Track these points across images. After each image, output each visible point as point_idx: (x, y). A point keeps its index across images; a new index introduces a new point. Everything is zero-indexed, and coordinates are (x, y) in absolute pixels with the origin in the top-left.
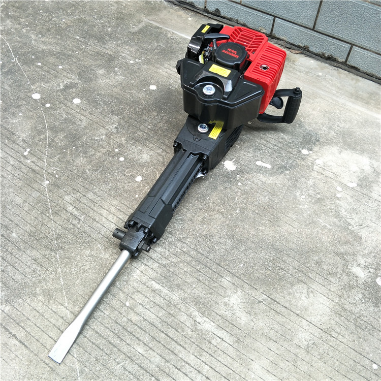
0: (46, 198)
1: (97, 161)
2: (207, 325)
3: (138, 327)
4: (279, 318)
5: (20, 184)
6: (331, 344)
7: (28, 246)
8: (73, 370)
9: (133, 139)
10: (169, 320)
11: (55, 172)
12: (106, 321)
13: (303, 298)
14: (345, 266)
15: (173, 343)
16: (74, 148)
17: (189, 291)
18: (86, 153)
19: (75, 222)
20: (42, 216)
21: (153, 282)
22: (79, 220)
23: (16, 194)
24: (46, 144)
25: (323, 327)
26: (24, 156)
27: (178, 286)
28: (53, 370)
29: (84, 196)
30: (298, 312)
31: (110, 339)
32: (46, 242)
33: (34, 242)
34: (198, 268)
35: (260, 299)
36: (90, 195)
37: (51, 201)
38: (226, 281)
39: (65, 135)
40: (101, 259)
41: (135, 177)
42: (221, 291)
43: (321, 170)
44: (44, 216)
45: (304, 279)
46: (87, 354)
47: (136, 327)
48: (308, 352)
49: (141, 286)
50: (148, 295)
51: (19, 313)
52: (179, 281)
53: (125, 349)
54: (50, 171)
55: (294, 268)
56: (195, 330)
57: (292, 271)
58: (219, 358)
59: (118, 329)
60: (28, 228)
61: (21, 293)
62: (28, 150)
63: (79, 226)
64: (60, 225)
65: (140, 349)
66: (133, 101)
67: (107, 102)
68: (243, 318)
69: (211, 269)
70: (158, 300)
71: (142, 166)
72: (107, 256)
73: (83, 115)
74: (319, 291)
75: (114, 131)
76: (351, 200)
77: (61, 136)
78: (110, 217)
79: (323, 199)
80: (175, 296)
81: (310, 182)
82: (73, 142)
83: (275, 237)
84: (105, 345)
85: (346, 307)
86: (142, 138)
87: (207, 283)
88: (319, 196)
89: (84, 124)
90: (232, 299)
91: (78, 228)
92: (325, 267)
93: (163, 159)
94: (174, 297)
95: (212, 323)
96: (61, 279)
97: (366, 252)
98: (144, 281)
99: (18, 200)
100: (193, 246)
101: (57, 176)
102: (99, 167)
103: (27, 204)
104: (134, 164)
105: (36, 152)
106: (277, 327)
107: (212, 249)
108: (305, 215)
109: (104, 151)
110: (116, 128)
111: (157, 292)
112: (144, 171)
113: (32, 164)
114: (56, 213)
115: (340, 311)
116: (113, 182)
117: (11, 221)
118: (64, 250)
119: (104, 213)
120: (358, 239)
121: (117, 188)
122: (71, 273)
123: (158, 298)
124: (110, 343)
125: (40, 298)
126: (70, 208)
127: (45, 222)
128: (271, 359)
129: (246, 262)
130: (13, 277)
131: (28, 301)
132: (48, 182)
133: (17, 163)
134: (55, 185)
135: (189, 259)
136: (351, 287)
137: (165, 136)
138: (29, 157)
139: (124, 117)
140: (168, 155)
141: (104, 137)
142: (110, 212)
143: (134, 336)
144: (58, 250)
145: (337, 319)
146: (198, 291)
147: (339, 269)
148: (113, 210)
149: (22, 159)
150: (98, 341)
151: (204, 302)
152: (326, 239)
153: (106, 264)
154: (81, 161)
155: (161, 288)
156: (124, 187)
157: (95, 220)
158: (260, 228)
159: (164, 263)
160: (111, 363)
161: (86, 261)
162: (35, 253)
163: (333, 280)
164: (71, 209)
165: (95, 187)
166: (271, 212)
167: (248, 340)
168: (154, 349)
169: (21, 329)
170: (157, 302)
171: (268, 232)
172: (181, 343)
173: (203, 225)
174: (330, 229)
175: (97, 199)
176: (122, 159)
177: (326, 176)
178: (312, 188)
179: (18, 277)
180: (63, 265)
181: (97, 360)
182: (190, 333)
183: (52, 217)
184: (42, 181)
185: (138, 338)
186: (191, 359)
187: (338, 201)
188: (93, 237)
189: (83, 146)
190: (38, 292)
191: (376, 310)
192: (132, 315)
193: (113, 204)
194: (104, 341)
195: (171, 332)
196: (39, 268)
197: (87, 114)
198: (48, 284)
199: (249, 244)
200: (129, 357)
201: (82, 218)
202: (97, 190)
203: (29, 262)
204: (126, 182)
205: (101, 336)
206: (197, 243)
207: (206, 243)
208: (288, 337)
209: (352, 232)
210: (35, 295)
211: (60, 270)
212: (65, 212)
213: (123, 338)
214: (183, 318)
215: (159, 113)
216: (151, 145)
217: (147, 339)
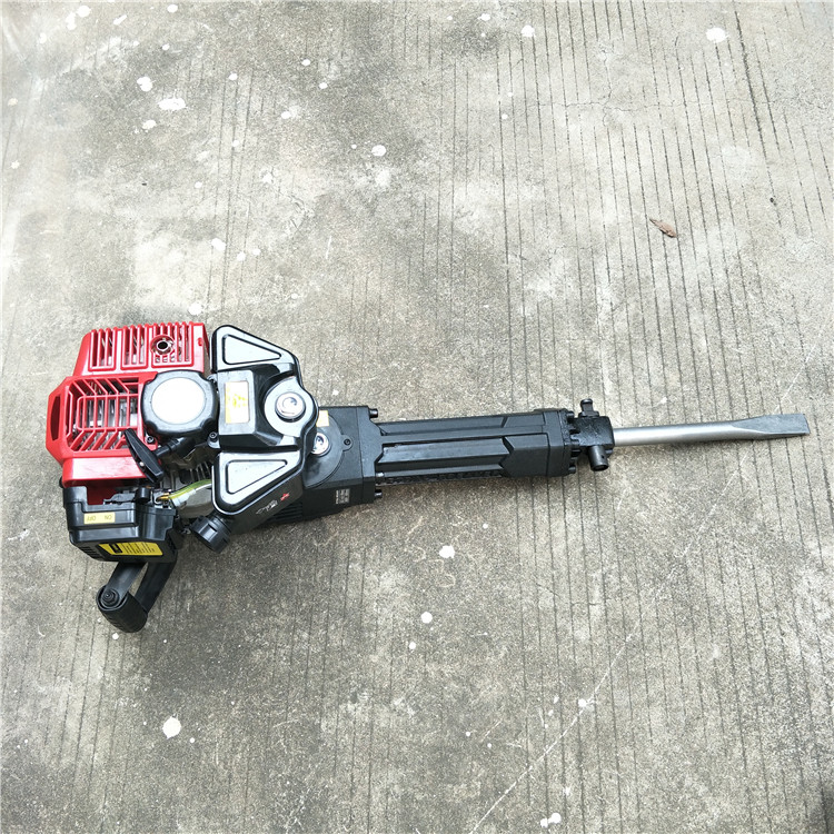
0: (613, 672)
1: (466, 658)
2: (606, 294)
3: (679, 366)
4: (526, 226)
5: (628, 750)
6: (514, 165)
7: (712, 610)
8: (793, 396)
9: (360, 640)
10: (639, 338)
11: (551, 713)
12: (709, 407)
13: (475, 216)
14: (385, 195)
15: (661, 315)
16: (468, 734)
17: (580, 343)
18: (463, 699)
19: (613, 579)
20: (649, 642)
21: (607, 393)
22: (604, 576)
23: (649, 735)
24: (502, 803)
25: (499, 180)
26: (564, 814)
27: (585, 360)
28: (815, 417)
29: (555, 610)
30: (501, 213)
31: (723, 385)
32: (682, 590)
33: (698, 609)
34: (537, 354)
35: (518, 260)
36: (546, 602)
37: (611, 655)
38: (529, 310)
39: (450, 786)
40: (635, 486)
41: (450, 562)
42: (546, 307)
43: (217, 297)
44: (646, 640)
45: (446, 229)
46: (764, 397)
47: (682, 368)
48: (544, 181)
49: (625, 403)
50: (630, 385)
51: (802, 524)
52: (578, 364)
53: (718, 359)
54: (557, 724)
55: (438, 247)
56: (624, 303)
57: (444, 247)
58: (634, 258)
59: (704, 386)
60: (687, 644)
61: (778, 548)
62: (544, 823)
63: (615, 566)
64: (639, 597)
65: (702, 343)
68: (561, 264)
69: (525, 337)
70: (625, 369)
71: (413, 570)
72: (624, 482)
73: (368, 805)
74: (450, 205)
75: (365, 696)
76: (254, 235)
77: (457, 792)
78: (559, 533)
79: (280, 268)
80: (602, 353)
81: (255, 300)
82: (455, 751)
83: (403, 292)
84: (736, 385)
85: (450, 169)
86: (346, 626)
87: (550, 329)
88: (277, 277)
89: (391, 776)
90: (545, 290)
91: (619, 564)
92: (408, 215)
93: (371, 545)
94: (604, 353)
95: (598, 290)
96: (711, 513)
97: (341, 182)
98: (616, 405)
99: (656, 716)
100: (509, 382)
101: (556, 699)
102: (477, 644)
103: (651, 692)
104: (423, 587)
105: (536, 801)
106: (541, 225)
107: (492, 356)
108: (332, 277)
109: (432, 668)
110: (354, 700)
111: (616, 378)
112: (424, 557)
113: (568, 777)
114: (625, 624)
115: (461, 172)
116: (490, 588)
118: (670, 552)
119: (559, 549)
120: (324, 200)
121: (496, 571)
122: (692, 509)
123: (623, 371)
124: (727, 381)
125: (759, 516)
126: (596, 611)
127: (652, 627)
128: (586, 210)
129: (478, 304)
131: (777, 528)
132: (582, 703)
133: (590, 812)
134: (577, 681)
135: (532, 374)
136: (415, 176)
137: (307, 587)
138: (559, 804)
139: (313, 710)
140: (354, 545)
141: (397, 702)
142: (550, 543)
143: (694, 362)
144: (677, 560)
145: (476, 171)
146: (569, 331)
147: (397, 199)
148: (543, 540)
149: (574, 810)
150: (738, 395)
151: (579, 316)
152: (357, 234)
153: (637, 473)
154: (490, 690)
155: (606, 378)
156: (486, 561)
157: (584, 553)
158: (403, 318)
159: (567, 400)
160: (747, 361)
161: (656, 504)
162: (713, 590)
163: (421, 199)
164: (597, 607)
165: (525, 608)
166: (362, 322)
167: (584, 243)
168: (687, 330)
169: (815, 499)
170: (629, 368)
171: (401, 307)
172: (654, 306)
173: (459, 394)
174: (334, 236)
175: (544, 584)
176: (427, 618)
177: (225, 284)
178: (267, 293)
179: (764, 576)
180: (691, 530)
181: (759, 380)
182: (632, 306)
183: (637, 624)
184: (587, 716)
185: (693, 356)
186: (661, 284)
187: (270, 249)
188: (613, 529)
189: (452, 722)
190: (756, 526)
191: (427, 141)
192: (672, 384)
193: (532, 548)
194: (733, 389)
195: (651, 326)
196: (726, 559)
197: (358, 796)
198: (734, 524)
199: (443, 316)
200: (722, 348)
201: (597, 575)
202: (528, 600)
203: (731, 584)
204: (471, 567)
205: (730, 398)
206: (498, 380)
207: (487, 370)
208: (543, 208)
209: (317, 210)
210: (763, 527)
211: (702, 528)
212: (610, 614)
213: (708, 371)
214: (621, 326)
216: (352, 594)
217: (684, 346)
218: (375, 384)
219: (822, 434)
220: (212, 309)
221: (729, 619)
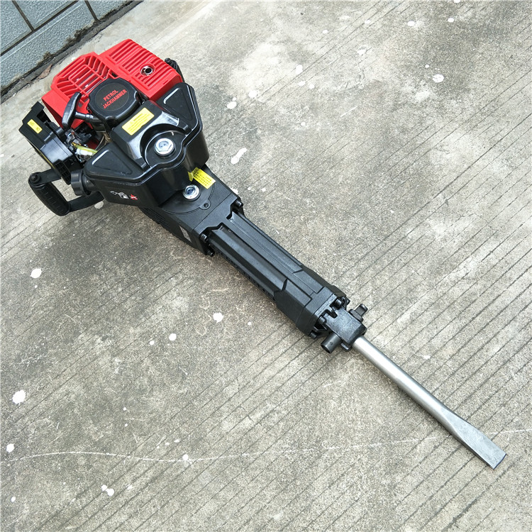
0: (217, 461)
1: (165, 375)
2: (471, 265)
3: (462, 347)
4: (472, 186)
5: (177, 505)
6: (509, 144)
7: (304, 494)
8: (515, 437)
9: (136, 316)
10: (459, 308)
11: (167, 444)
12: (449, 388)
13: (448, 156)
14: (412, 105)
15: (490, 308)
16: (125, 409)
17: (420, 279)
18: (142, 391)
19: (276, 418)
20: (252, 469)
21: (399, 321)
22: (273, 411)
23: (195, 511)
24: (100, 456)
25: (488, 146)
26: (116, 495)
27: (410, 290)
28: (513, 465)
29: (229, 400)
30: (466, 166)
31: (476, 385)
32: (303, 465)
33: (298, 484)
34: (386, 262)
35: (443, 201)
36: (230, 391)
37: (226, 452)
38: (411, 233)
39: (91, 422)
40: (349, 385)
41: (214, 323)
42: (426, 242)
43: (268, 96)
44: (252, 466)
45: (423, 150)
46: (494, 418)
47: (462, 350)
48: (516, 168)
49: (402, 336)
50: (418, 329)
51: (419, 512)
52: (403, 289)
53: (492, 367)
54: (163, 452)
55: (406, 157)
56: (476, 280)
57: (410, 160)
58: (516, 260)
59: (462, 373)
60: (269, 494)
61: (386, 509)
62: (104, 488)
63: (285, 412)
64: (276, 441)
65: (495, 348)
66: (55, 307)
67: (41, 347)
68: (466, 225)
69: (392, 247)
70: (427, 317)
71: (194, 309)
72: (346, 377)
73: (56, 389)
74: (441, 139)
75: (109, 342)
76: (321, 77)
77: (90, 428)
78: (279, 365)
79: (313, 104)
80: (425, 297)
81: (283, 111)
82: (112, 410)
83: (358, 166)
84: (484, 393)
85: (466, 118)
86: (139, 303)
87: (412, 256)
88: (307, 107)
89: (77, 389)
90: (438, 232)
91: (288, 414)
92: (411, 126)
93: (191, 278)
94: (426, 297)
95: (468, 260)
96: (372, 446)
97: (397, 81)
98: (395, 332)
99: (209, 508)
100: (352, 263)
101: (177, 441)
102: (177, 374)
103: (222, 493)
104: (188, 321)
105: (113, 474)
106: (482, 192)
107: (361, 241)
108: (332, 128)
109: (147, 362)
110: (104, 339)
111: (414, 318)
112: (205, 309)
113: (138, 482)
114: (252, 446)
115: (471, 125)
116: (215, 356)
117: (248, 521)
118: (322, 439)
119: (269, 373)
120: (377, 84)
121: (227, 350)
122: (364, 431)
123: (424, 318)
124: (481, 385)
125: (398, 478)
126: (247, 423)
127: (264, 464)
128: (521, 206)
129: (389, 206)
130: (355, 520)
131: (400, 497)
132: (186, 457)
133: (127, 510)
134: (196, 445)
135: (370, 271)
136: (441, 107)
137: (146, 269)
138: (120, 487)
139: (85, 325)
140: (185, 271)
141: (117, 360)
142: (268, 366)
143: (475, 354)
144: (321, 447)
145: (480, 131)
146: (422, 267)
147: (416, 113)
148: (267, 360)
149: (122, 499)
150: (478, 400)
151: (439, 263)
152: (372, 115)
153: (359, 380)
154: (156, 401)
155: (409, 312)
156: (229, 340)
157: (278, 389)
158: (340, 180)
159: (371, 303)
160: (510, 387)
161: (348, 407)
162: (319, 485)
163: (429, 122)
164: (250, 422)
165: (217, 382)
166: (319, 164)
167: (496, 224)
168: (496, 331)
169: (447, 509)
170: (430, 320)
171: (348, 173)
172: (492, 298)
173: (320, 245)
174: (359, 108)
175: (240, 381)
176: (173, 337)
177: (279, 92)
178: (293, 112)
179: (357, 512)
180: (349, 441)
181: (504, 405)
182: (479, 287)
183: (258, 453)
184: (180, 466)
185: (479, 350)
186: (514, 290)
187: (320, 90)
188: (308, 394)
189: (126, 395)
190: (389, 482)
191: (473, 92)
192: (445, 353)
193: (257, 358)
194: (479, 393)
195: (475, 308)
196: (347, 478)
197: (56, 381)
198: (377, 466)
199: (362, 197)
200: (505, 363)
201: (270, 406)
202: (224, 380)
203: (333, 494)
204: (219, 336)
205: (470, 397)
206: (349, 257)
207: (350, 247)
208: (496, 183)
209: (367, 87)
210: (393, 486)
211: (357, 447)
212: (252, 432)
213: (476, 368)
214: (457, 291)
215: (95, 272)
216: (158, 292)
217: (481, 339)
218: (286, 202)
219: (504, 479)
220: (260, 100)
221: (307, 509)
